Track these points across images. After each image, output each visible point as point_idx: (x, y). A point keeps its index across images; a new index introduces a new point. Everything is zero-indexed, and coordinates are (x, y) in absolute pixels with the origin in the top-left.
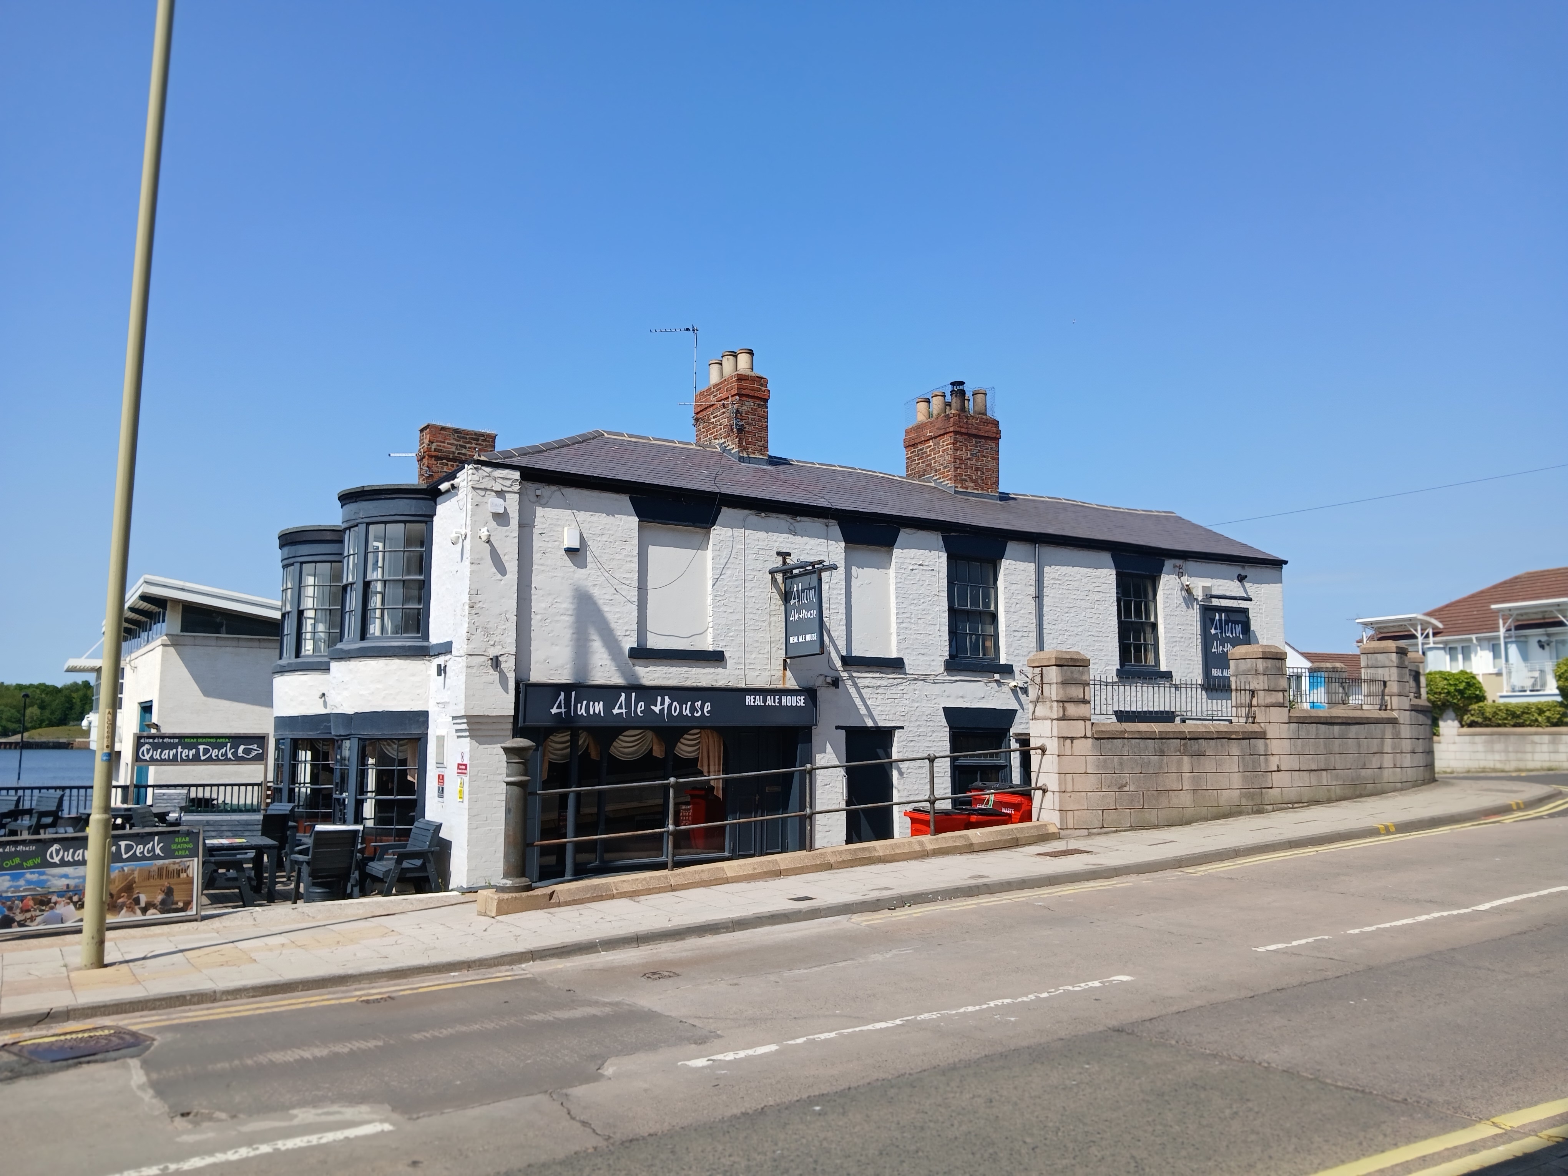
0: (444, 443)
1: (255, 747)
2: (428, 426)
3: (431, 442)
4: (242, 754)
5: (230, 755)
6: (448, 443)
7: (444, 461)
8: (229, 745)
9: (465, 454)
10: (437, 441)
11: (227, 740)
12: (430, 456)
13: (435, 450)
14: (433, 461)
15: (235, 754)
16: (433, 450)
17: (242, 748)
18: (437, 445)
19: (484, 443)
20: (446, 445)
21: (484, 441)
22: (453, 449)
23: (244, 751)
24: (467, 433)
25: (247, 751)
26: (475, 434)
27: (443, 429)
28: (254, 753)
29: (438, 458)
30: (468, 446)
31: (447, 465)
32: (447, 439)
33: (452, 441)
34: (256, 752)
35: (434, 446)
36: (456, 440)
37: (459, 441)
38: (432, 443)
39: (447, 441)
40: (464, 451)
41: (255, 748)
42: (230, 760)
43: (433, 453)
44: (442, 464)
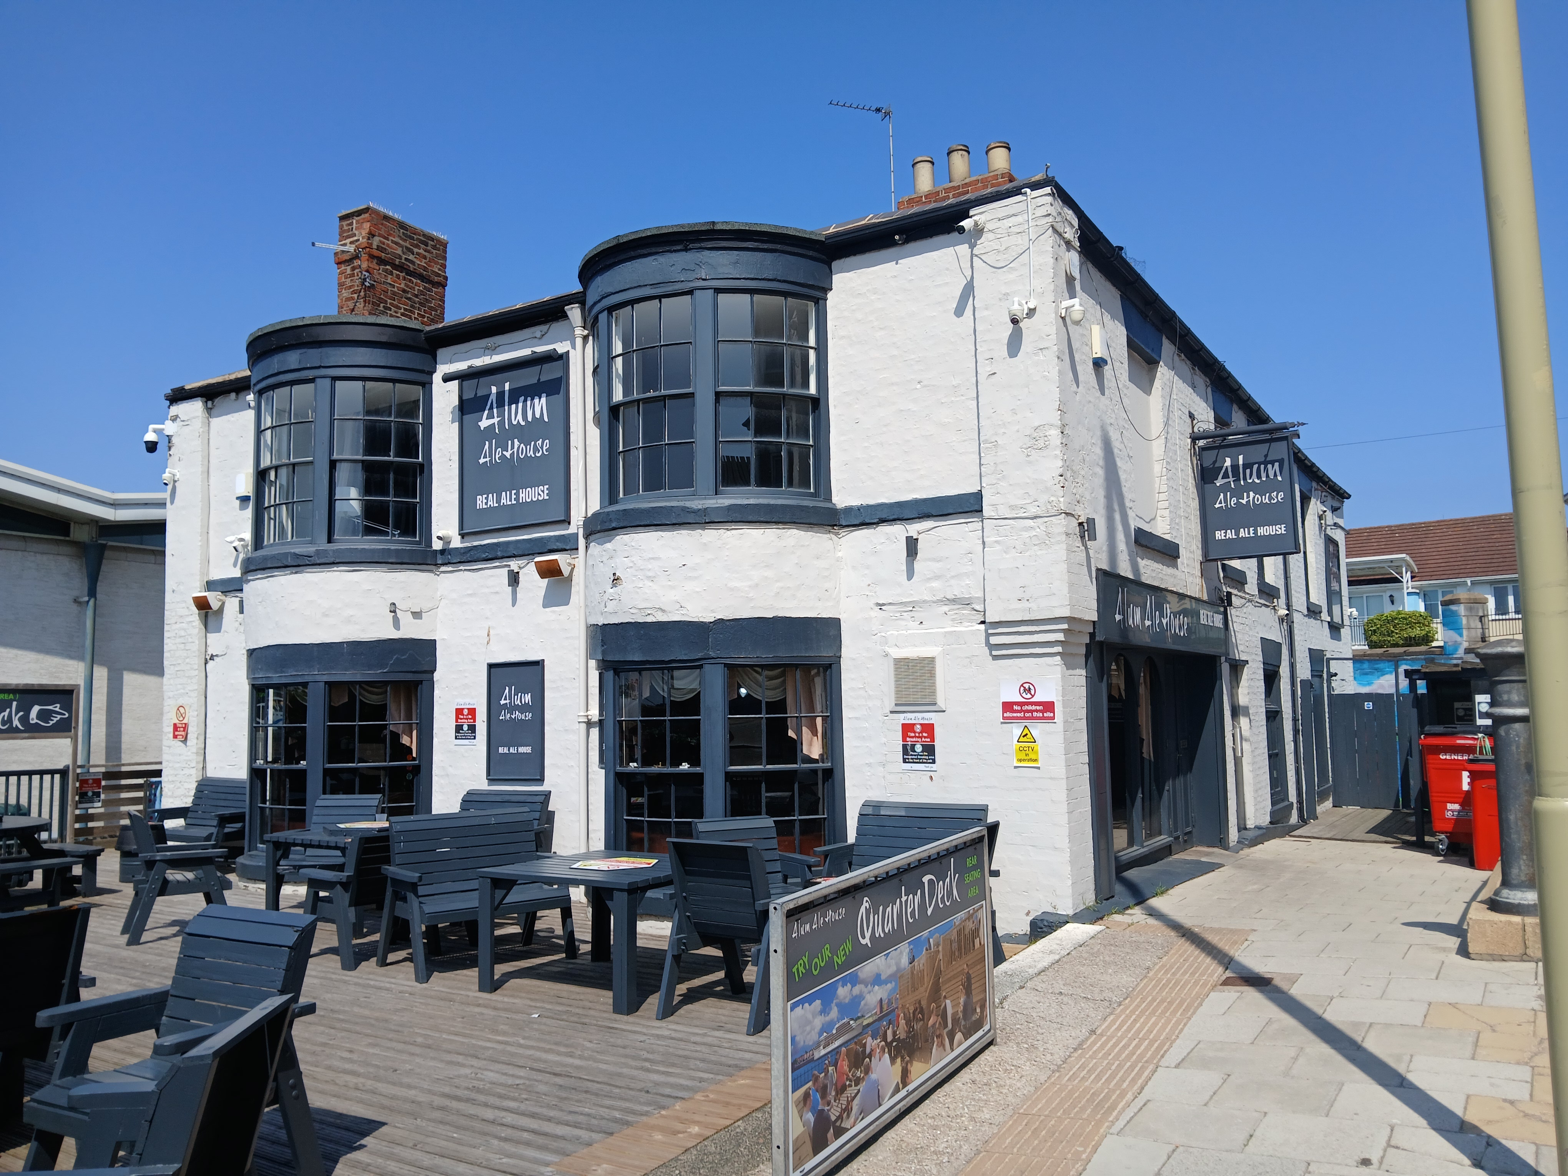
0: (387, 239)
1: (57, 707)
2: (367, 210)
3: (371, 235)
4: (35, 721)
5: (16, 722)
6: (393, 242)
7: (388, 267)
8: (15, 704)
9: (413, 263)
10: (380, 235)
11: (11, 696)
12: (372, 257)
13: (379, 248)
14: (374, 265)
15: (24, 720)
16: (375, 247)
17: (36, 709)
18: (381, 241)
19: (434, 251)
20: (390, 242)
21: (434, 247)
22: (399, 251)
23: (40, 715)
24: (415, 232)
25: (44, 715)
26: (424, 235)
27: (386, 218)
28: (56, 719)
29: (381, 261)
30: (416, 250)
31: (391, 274)
32: (390, 235)
33: (397, 239)
34: (59, 717)
35: (376, 241)
36: (401, 239)
37: (405, 241)
38: (374, 236)
39: (391, 238)
40: (411, 257)
41: (57, 709)
42: (17, 730)
43: (376, 253)
44: (386, 271)
